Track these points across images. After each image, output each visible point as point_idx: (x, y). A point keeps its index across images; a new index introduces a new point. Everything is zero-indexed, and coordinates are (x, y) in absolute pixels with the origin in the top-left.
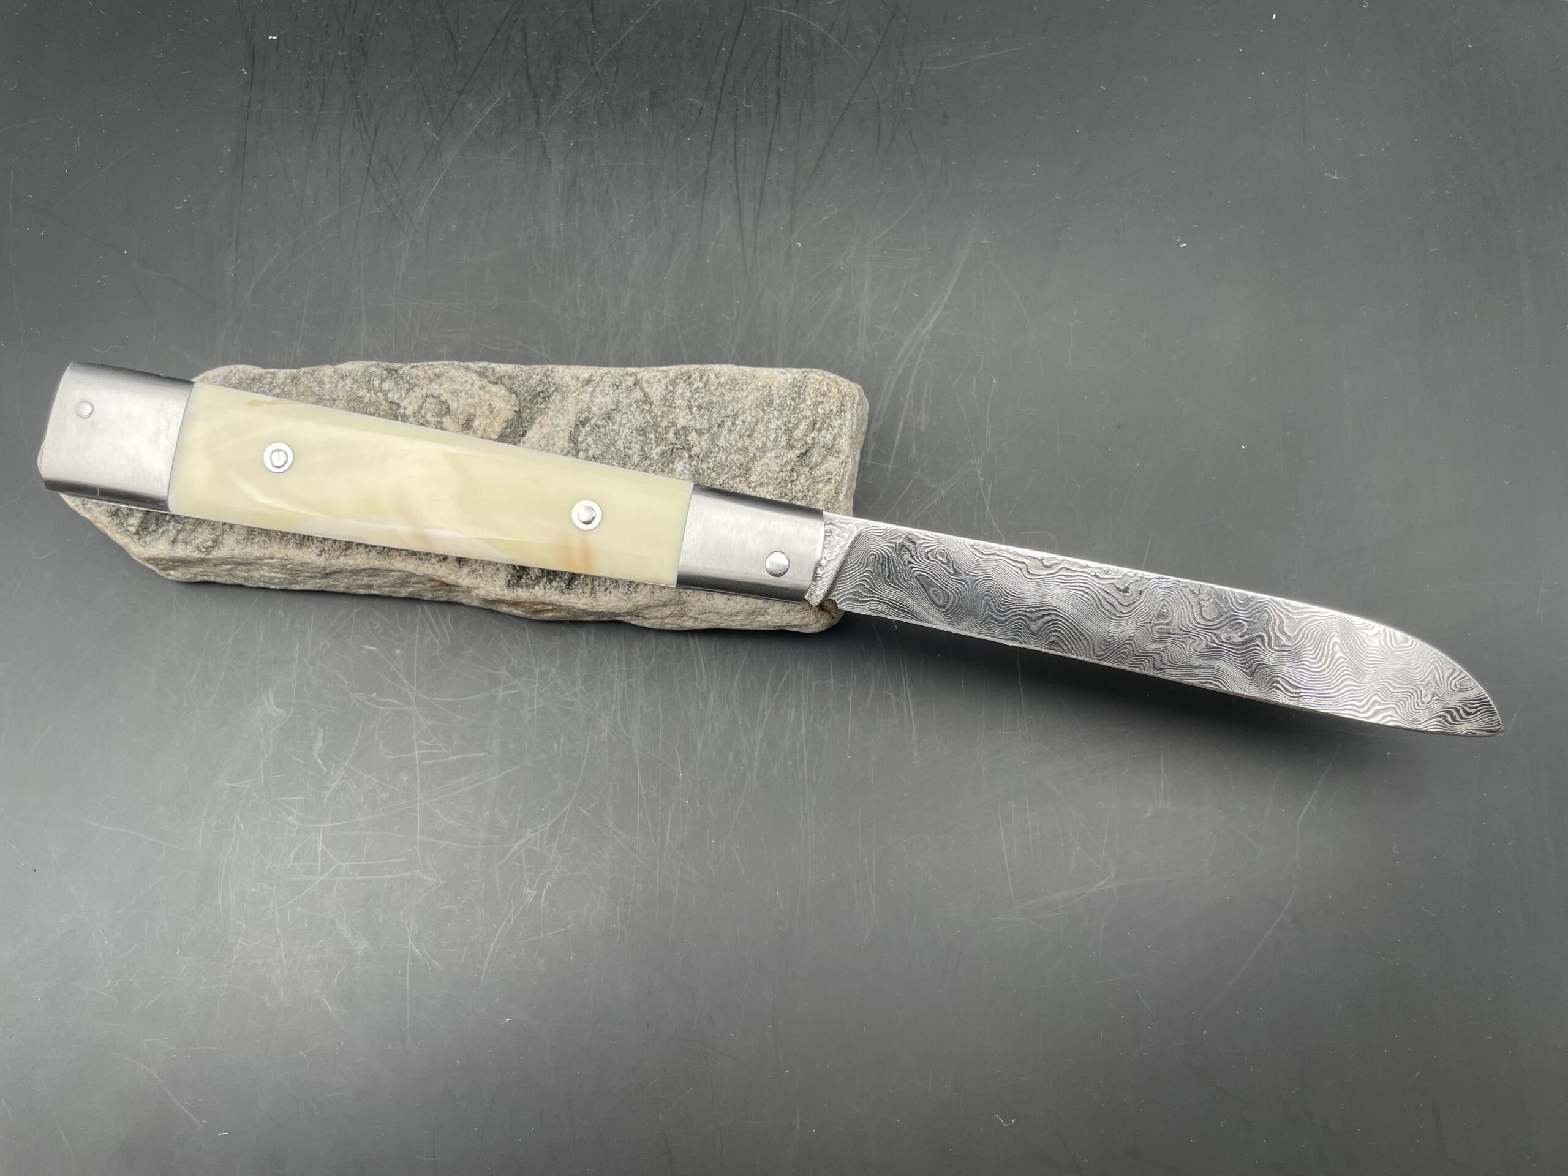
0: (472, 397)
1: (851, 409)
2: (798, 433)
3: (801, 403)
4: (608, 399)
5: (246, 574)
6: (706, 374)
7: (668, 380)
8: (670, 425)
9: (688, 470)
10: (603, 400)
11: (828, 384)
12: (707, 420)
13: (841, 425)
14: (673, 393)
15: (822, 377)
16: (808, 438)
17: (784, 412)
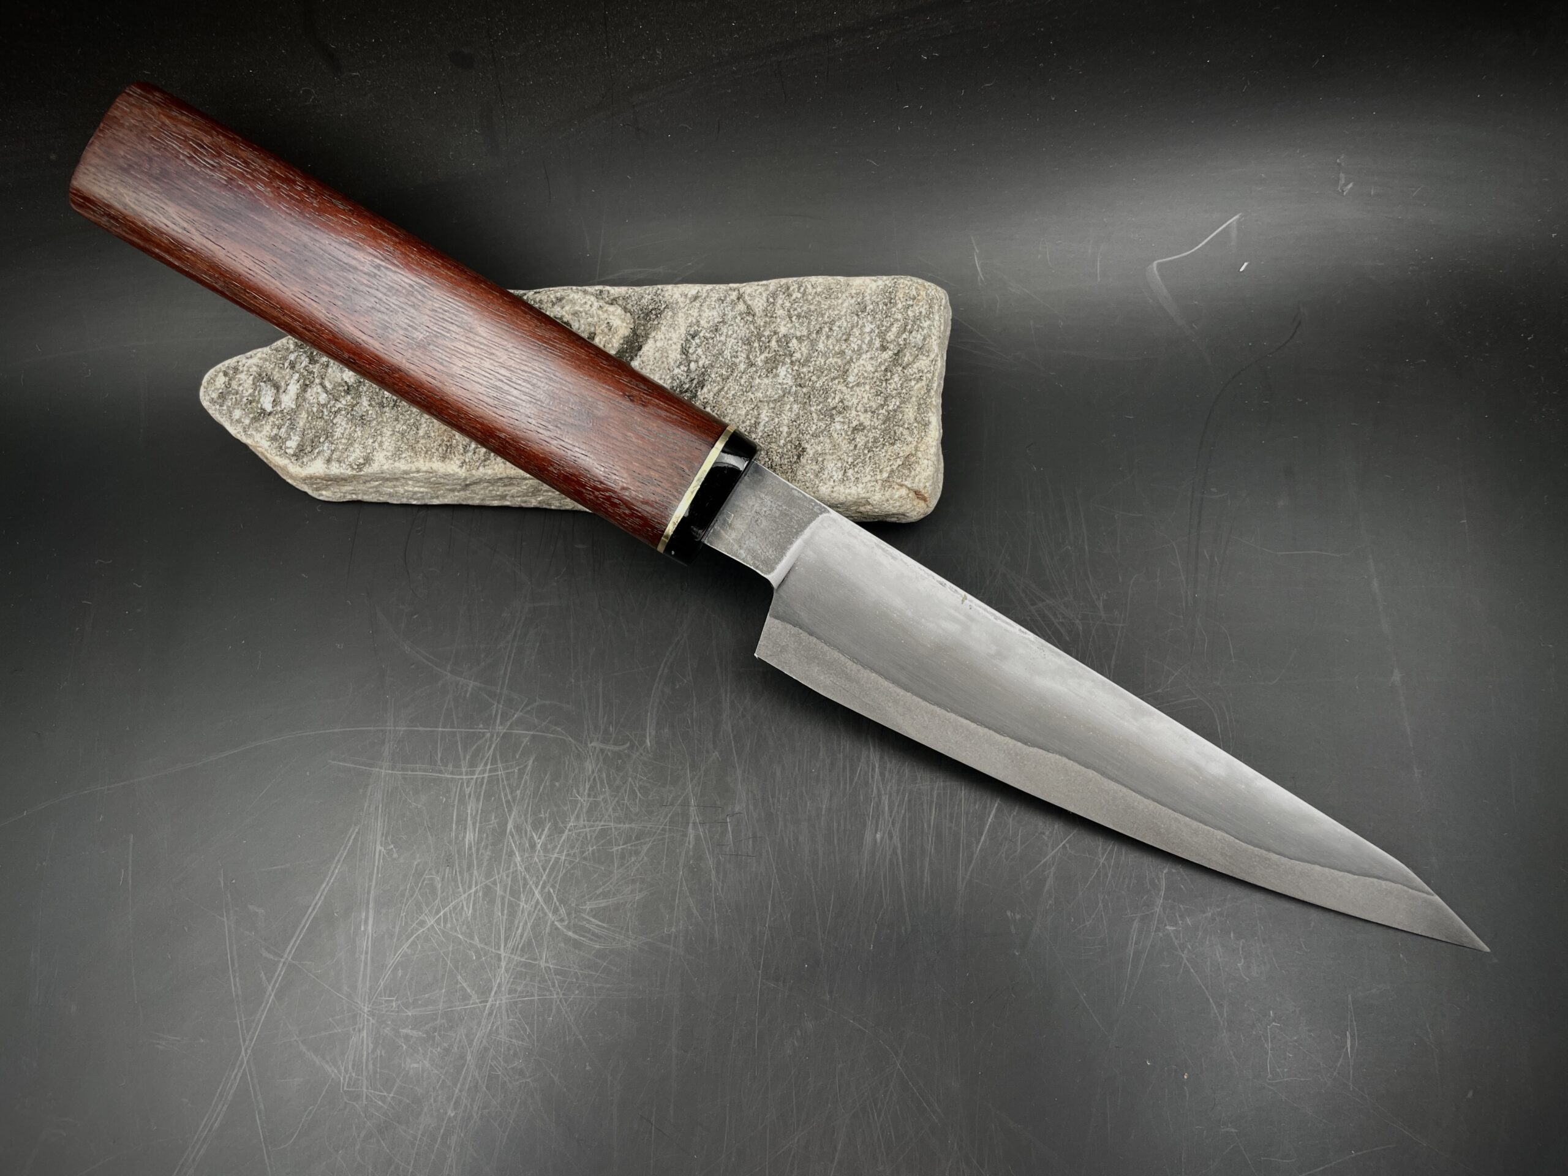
0: (592, 317)
1: (939, 311)
2: (890, 336)
3: (891, 308)
4: (715, 313)
5: (392, 491)
6: (804, 285)
7: (768, 293)
8: (772, 334)
9: (791, 374)
10: (710, 314)
11: (916, 288)
12: (804, 329)
13: (930, 326)
14: (774, 305)
15: (910, 282)
16: (900, 340)
17: (877, 316)
